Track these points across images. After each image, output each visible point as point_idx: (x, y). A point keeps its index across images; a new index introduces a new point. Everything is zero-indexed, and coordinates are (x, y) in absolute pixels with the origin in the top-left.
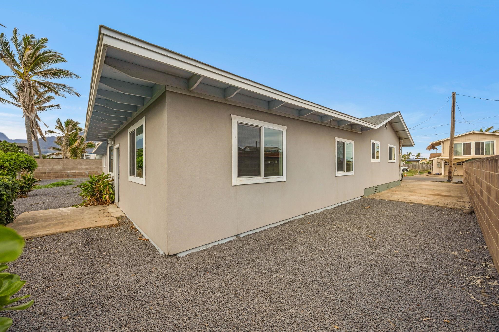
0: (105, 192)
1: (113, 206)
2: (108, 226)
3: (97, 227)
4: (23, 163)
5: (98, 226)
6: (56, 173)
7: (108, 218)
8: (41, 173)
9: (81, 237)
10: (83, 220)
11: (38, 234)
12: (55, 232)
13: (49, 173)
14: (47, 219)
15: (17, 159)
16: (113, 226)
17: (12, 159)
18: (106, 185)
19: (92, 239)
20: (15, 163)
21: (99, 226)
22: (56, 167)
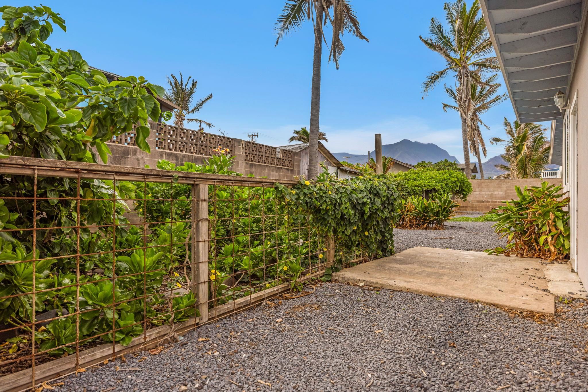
0: (546, 228)
1: (564, 266)
2: (521, 313)
3: (494, 305)
4: (454, 184)
5: (497, 302)
6: (496, 202)
7: (534, 291)
8: (478, 202)
9: (443, 318)
10: (480, 279)
11: (391, 282)
12: (415, 288)
13: (488, 202)
14: (428, 262)
15: (449, 179)
16: (534, 316)
17: (444, 180)
18: (548, 212)
19: (459, 333)
20: (446, 185)
21: (501, 303)
22: (496, 193)
